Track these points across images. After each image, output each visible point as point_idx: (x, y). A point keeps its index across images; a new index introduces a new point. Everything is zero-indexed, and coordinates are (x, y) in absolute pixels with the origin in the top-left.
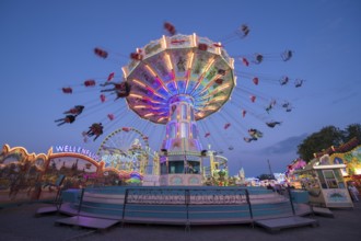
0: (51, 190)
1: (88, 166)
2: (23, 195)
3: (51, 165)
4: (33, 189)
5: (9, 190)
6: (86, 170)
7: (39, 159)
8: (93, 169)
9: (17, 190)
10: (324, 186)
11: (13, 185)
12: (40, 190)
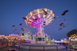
0: (10, 44)
1: (19, 38)
2: (4, 46)
3: (10, 38)
4: (7, 44)
5: (1, 45)
6: (18, 39)
7: (7, 37)
8: (20, 39)
9: (3, 45)
10: (73, 44)
11: (2, 44)
12: (8, 44)
